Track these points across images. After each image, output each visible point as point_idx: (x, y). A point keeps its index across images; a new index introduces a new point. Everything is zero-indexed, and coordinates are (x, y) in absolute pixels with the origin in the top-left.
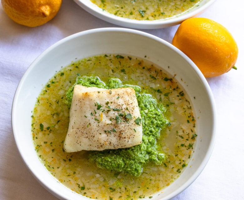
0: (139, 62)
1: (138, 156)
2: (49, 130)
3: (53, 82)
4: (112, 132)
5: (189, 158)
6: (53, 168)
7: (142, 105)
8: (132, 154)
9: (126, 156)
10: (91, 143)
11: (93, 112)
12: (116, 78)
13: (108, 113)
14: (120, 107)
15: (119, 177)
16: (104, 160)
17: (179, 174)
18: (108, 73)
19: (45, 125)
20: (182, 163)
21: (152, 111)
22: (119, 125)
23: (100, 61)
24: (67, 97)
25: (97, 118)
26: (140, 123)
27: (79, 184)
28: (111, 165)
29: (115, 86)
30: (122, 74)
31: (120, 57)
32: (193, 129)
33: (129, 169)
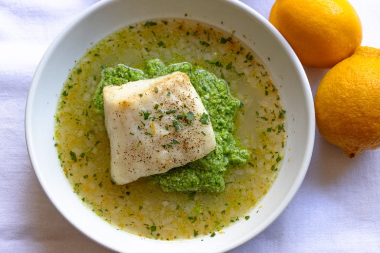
0: (179, 25)
1: (214, 164)
2: (85, 157)
3: (70, 87)
4: (173, 145)
5: (283, 146)
6: (106, 210)
7: (200, 88)
8: (206, 164)
9: (199, 168)
10: (149, 167)
11: (140, 125)
12: (154, 58)
13: (160, 120)
14: (175, 106)
15: (196, 198)
16: (170, 181)
17: (275, 174)
18: (141, 56)
19: (78, 152)
20: (276, 157)
21: (214, 95)
22: (180, 133)
23: (125, 40)
24: (95, 103)
25: (148, 131)
26: (207, 121)
27: (147, 223)
28: (183, 185)
29: (156, 72)
30: (161, 49)
31: (151, 24)
32: (278, 103)
33: (207, 185)
